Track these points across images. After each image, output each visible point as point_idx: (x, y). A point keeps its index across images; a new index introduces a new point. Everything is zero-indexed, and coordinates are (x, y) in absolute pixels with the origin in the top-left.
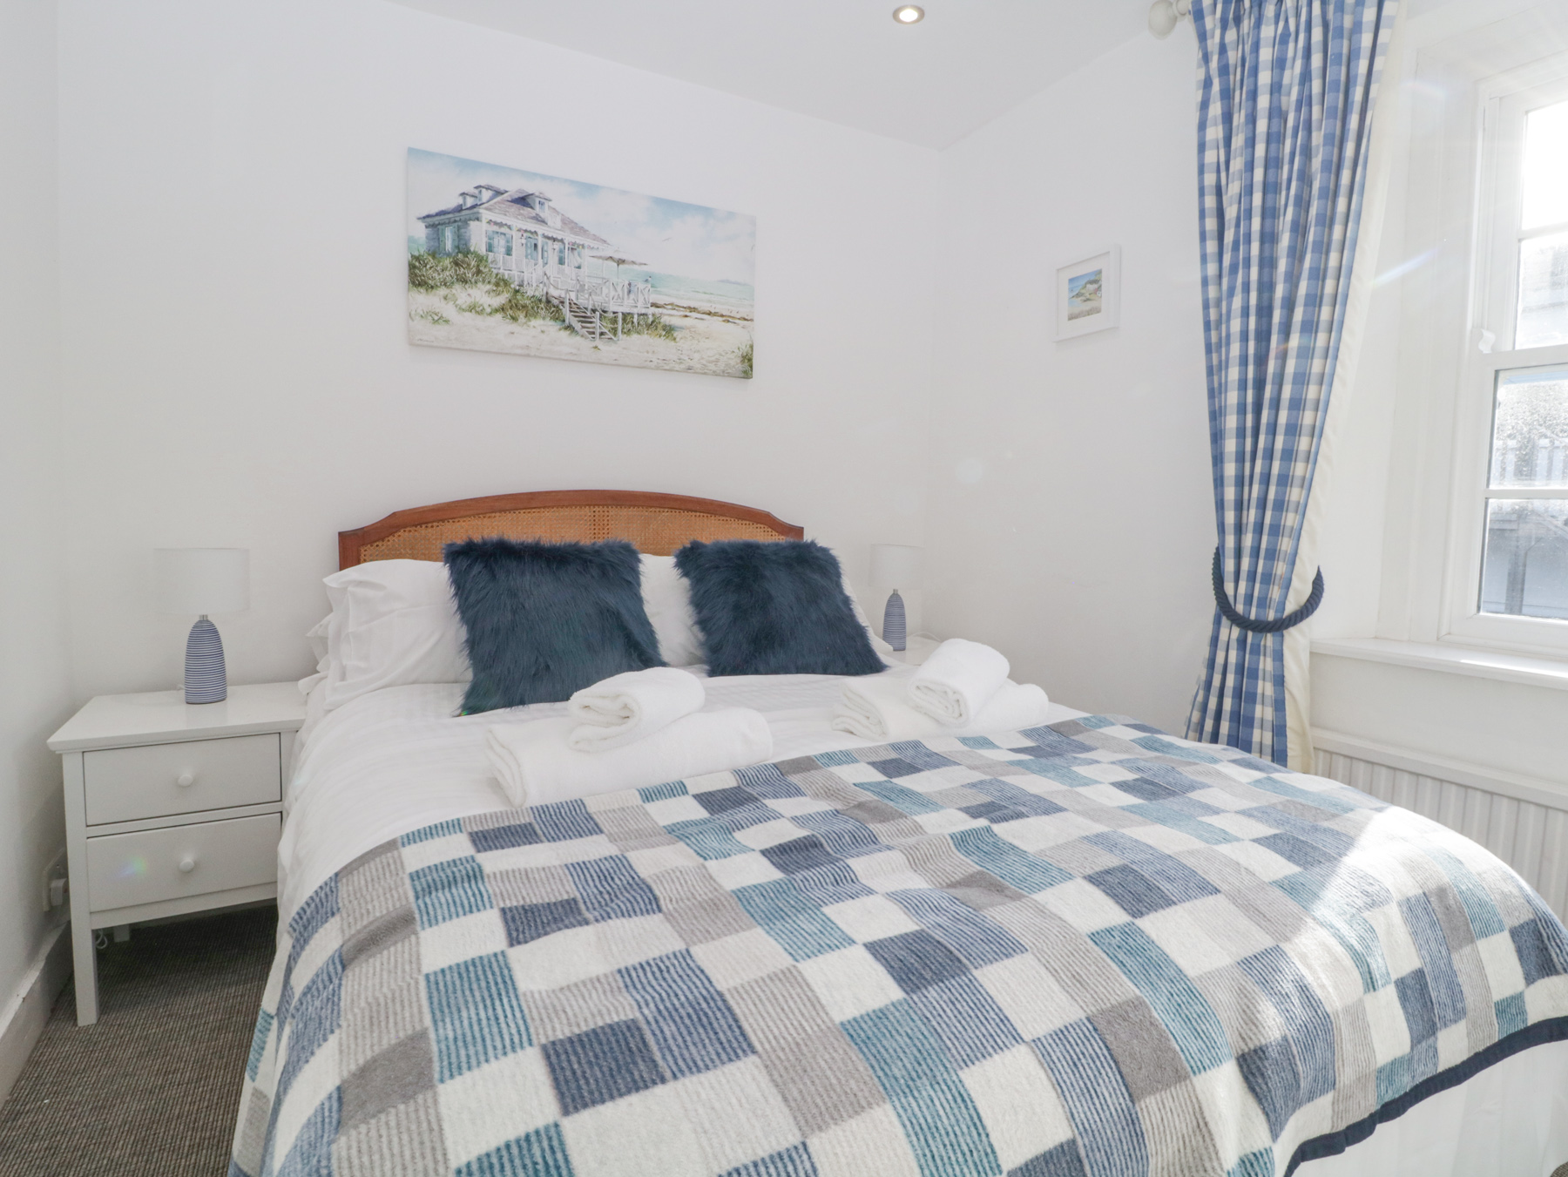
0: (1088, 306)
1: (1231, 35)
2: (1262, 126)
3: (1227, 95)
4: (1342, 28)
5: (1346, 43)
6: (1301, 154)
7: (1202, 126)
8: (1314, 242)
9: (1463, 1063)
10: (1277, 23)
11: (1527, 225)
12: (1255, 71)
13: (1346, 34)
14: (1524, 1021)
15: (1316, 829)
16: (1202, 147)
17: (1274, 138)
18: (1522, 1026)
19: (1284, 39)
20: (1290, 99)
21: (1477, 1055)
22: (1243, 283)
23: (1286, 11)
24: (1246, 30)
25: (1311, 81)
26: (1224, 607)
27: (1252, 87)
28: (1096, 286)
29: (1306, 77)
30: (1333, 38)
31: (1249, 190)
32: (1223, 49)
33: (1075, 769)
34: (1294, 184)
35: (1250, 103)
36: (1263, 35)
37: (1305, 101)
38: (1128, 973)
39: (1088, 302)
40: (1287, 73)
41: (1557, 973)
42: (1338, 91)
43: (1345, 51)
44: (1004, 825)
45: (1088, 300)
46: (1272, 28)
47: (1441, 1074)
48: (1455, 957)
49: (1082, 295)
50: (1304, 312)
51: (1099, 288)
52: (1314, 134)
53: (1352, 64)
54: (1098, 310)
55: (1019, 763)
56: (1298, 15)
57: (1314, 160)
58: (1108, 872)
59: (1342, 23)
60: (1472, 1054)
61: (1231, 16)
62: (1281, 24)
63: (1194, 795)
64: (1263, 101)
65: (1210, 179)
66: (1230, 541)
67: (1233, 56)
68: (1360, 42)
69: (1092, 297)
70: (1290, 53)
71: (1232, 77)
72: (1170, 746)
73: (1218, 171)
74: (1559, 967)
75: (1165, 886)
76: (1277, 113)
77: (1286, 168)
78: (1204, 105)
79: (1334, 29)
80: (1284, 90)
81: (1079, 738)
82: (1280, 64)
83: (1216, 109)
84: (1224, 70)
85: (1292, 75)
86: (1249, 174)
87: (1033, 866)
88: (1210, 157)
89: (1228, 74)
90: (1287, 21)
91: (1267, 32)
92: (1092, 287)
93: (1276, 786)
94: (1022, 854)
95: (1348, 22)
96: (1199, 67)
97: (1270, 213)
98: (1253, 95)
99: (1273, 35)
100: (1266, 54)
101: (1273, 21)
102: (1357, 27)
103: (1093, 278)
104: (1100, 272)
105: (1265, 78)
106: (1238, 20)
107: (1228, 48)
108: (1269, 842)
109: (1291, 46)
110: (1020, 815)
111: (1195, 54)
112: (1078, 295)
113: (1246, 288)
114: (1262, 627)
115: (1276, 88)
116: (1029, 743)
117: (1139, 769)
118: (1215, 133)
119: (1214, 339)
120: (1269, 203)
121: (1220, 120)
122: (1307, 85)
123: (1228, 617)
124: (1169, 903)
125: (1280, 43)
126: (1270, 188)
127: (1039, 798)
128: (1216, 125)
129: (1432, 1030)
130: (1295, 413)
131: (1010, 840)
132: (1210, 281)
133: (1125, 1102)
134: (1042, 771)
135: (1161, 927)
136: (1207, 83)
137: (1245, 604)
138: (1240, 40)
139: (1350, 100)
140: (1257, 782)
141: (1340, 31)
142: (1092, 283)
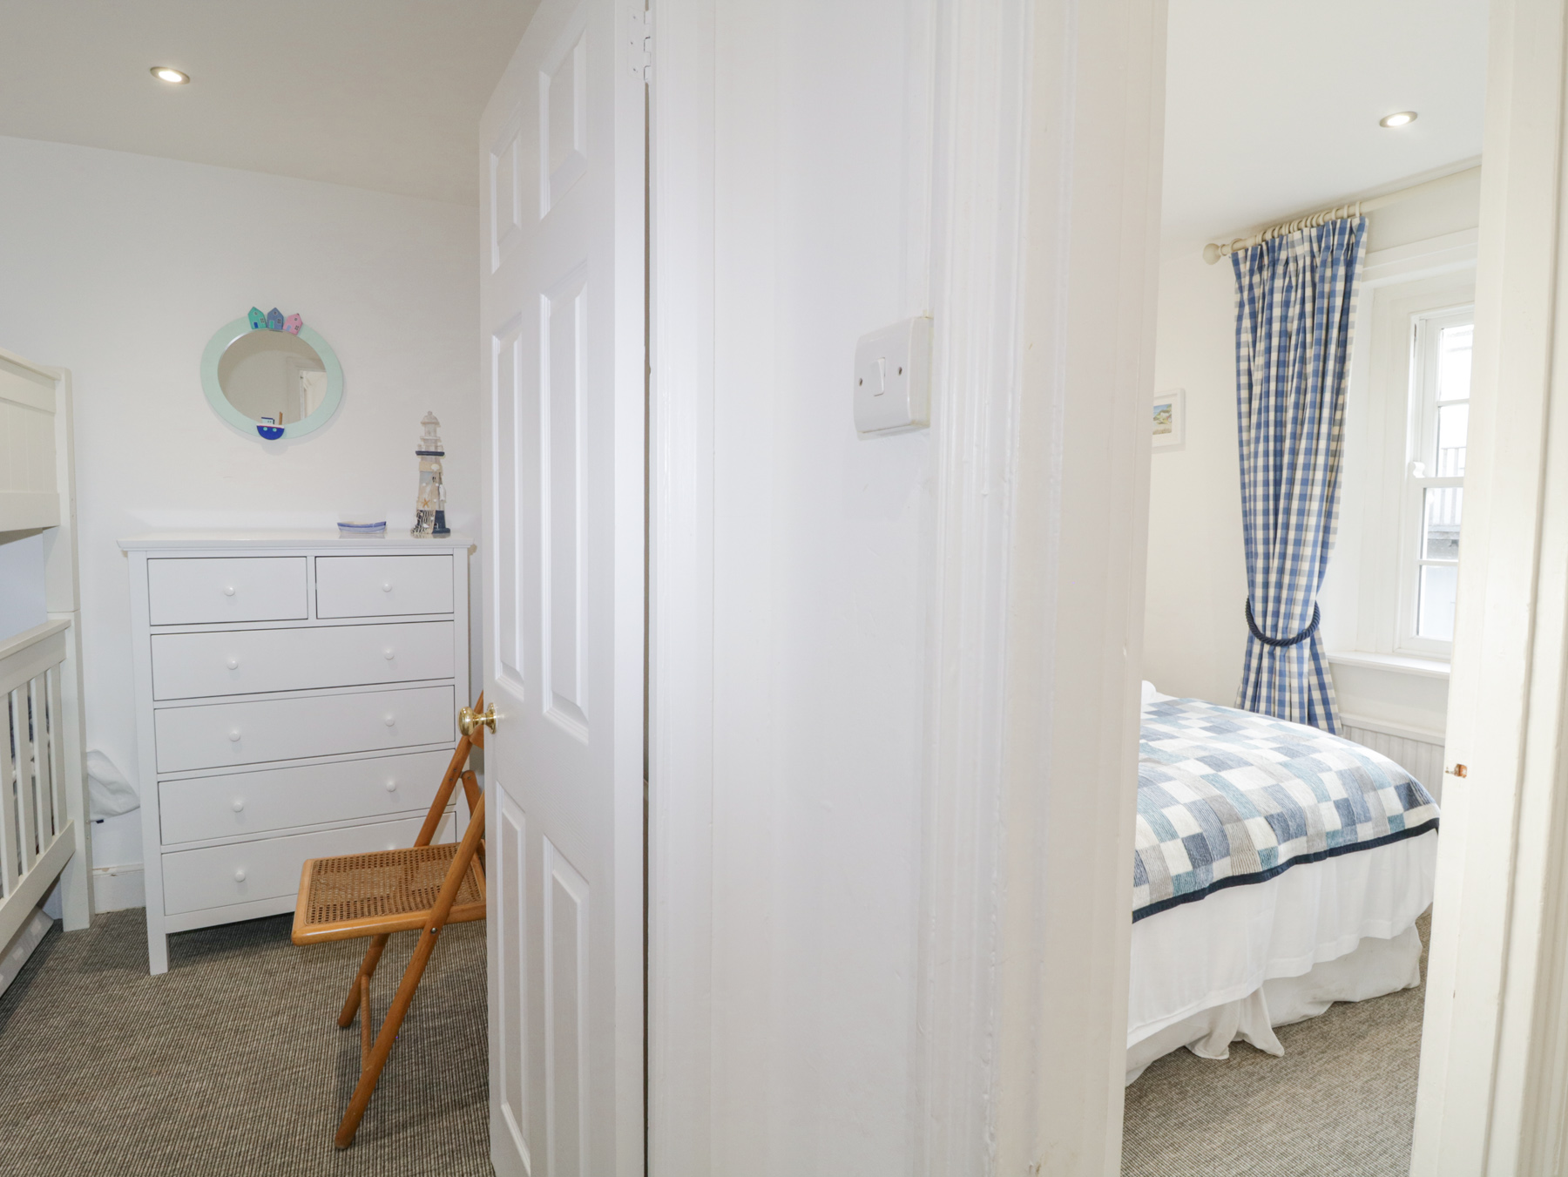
0: (1162, 427)
1: (1256, 279)
2: (1275, 341)
3: (1253, 315)
4: (1323, 292)
5: (1326, 301)
6: (1299, 362)
7: (1238, 332)
8: (1309, 418)
9: (1371, 841)
10: (1284, 277)
11: (1443, 398)
12: (1271, 307)
13: (1326, 295)
14: (1404, 826)
15: (1299, 745)
16: (1238, 345)
17: (1283, 349)
18: (1402, 829)
19: (1289, 288)
20: (1293, 326)
21: (1379, 838)
22: (1264, 437)
23: (1290, 272)
24: (1266, 278)
25: (1305, 318)
26: (1254, 630)
27: (1269, 316)
28: (1167, 415)
29: (1302, 315)
30: (1319, 298)
31: (1268, 379)
32: (1251, 287)
33: (1180, 722)
34: (1295, 380)
35: (1268, 326)
36: (1275, 285)
37: (1302, 330)
38: (1217, 788)
39: (1162, 425)
40: (1291, 310)
41: (1420, 805)
42: (1321, 329)
43: (1326, 305)
44: (1154, 742)
45: (1162, 423)
46: (1282, 281)
47: (1359, 843)
48: (1366, 796)
49: (1158, 419)
50: (1305, 458)
51: (1170, 416)
52: (1308, 351)
53: (1330, 315)
54: (1169, 431)
55: (1151, 719)
56: (1297, 276)
57: (1308, 366)
58: (1204, 757)
59: (1323, 288)
60: (1376, 837)
61: (1256, 267)
62: (1287, 279)
63: (1241, 732)
64: (1276, 327)
65: (1244, 366)
66: (1259, 592)
67: (1258, 292)
68: (1335, 302)
69: (1165, 421)
70: (1293, 298)
71: (1257, 305)
72: (1225, 710)
73: (1249, 360)
74: (1421, 803)
75: (1230, 763)
76: (1285, 334)
77: (1291, 368)
78: (1240, 318)
79: (1319, 292)
80: (1289, 320)
81: (1179, 707)
82: (1286, 304)
83: (1247, 323)
84: (1252, 301)
85: (1294, 311)
86: (1267, 370)
87: (1171, 756)
88: (1244, 352)
89: (1254, 303)
90: (1290, 278)
91: (1278, 283)
92: (1164, 415)
93: (1282, 728)
94: (1165, 752)
95: (1327, 288)
96: (1236, 293)
97: (1280, 394)
98: (1270, 321)
99: (1281, 285)
100: (1278, 297)
101: (1282, 276)
102: (1332, 294)
103: (1165, 409)
104: (1170, 406)
105: (1277, 312)
106: (1261, 269)
107: (1254, 287)
108: (1277, 749)
109: (1293, 294)
110: (1159, 739)
111: (1234, 284)
112: (1155, 419)
113: (1267, 439)
114: (1274, 643)
115: (1284, 318)
116: (1153, 709)
117: (1212, 722)
118: (1246, 337)
119: (1246, 466)
120: (1280, 388)
121: (1249, 330)
122: (1303, 320)
123: (1258, 637)
124: (1231, 768)
125: (1286, 291)
126: (1281, 379)
127: (1166, 733)
128: (1247, 332)
129: (1353, 823)
130: (1301, 517)
131: (1158, 747)
132: (1244, 429)
133: (1219, 824)
134: (1164, 723)
135: (1229, 776)
136: (1241, 305)
138: (1262, 282)
139: (1329, 337)
140: (1271, 726)
141: (1322, 295)
142: (1164, 412)
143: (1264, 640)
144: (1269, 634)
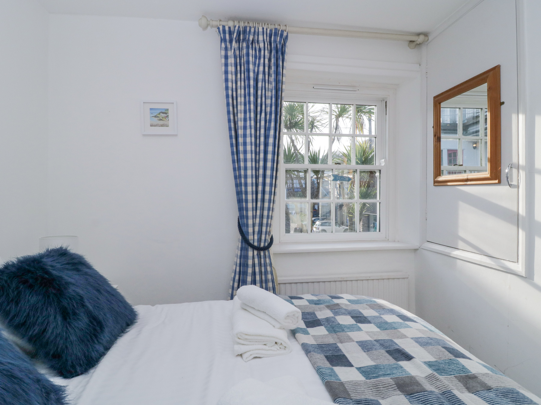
0: (161, 123)
13: (276, 65)
28: (165, 115)
30: (273, 66)
39: (161, 121)
43: (276, 70)
45: (161, 120)
49: (158, 117)
51: (168, 116)
54: (167, 126)
68: (280, 70)
69: (164, 119)
92: (163, 115)
102: (279, 66)
103: (164, 111)
104: (168, 110)
112: (155, 117)
114: (259, 249)
137: (258, 242)
142: (163, 113)
143: (254, 248)
144: (256, 244)
